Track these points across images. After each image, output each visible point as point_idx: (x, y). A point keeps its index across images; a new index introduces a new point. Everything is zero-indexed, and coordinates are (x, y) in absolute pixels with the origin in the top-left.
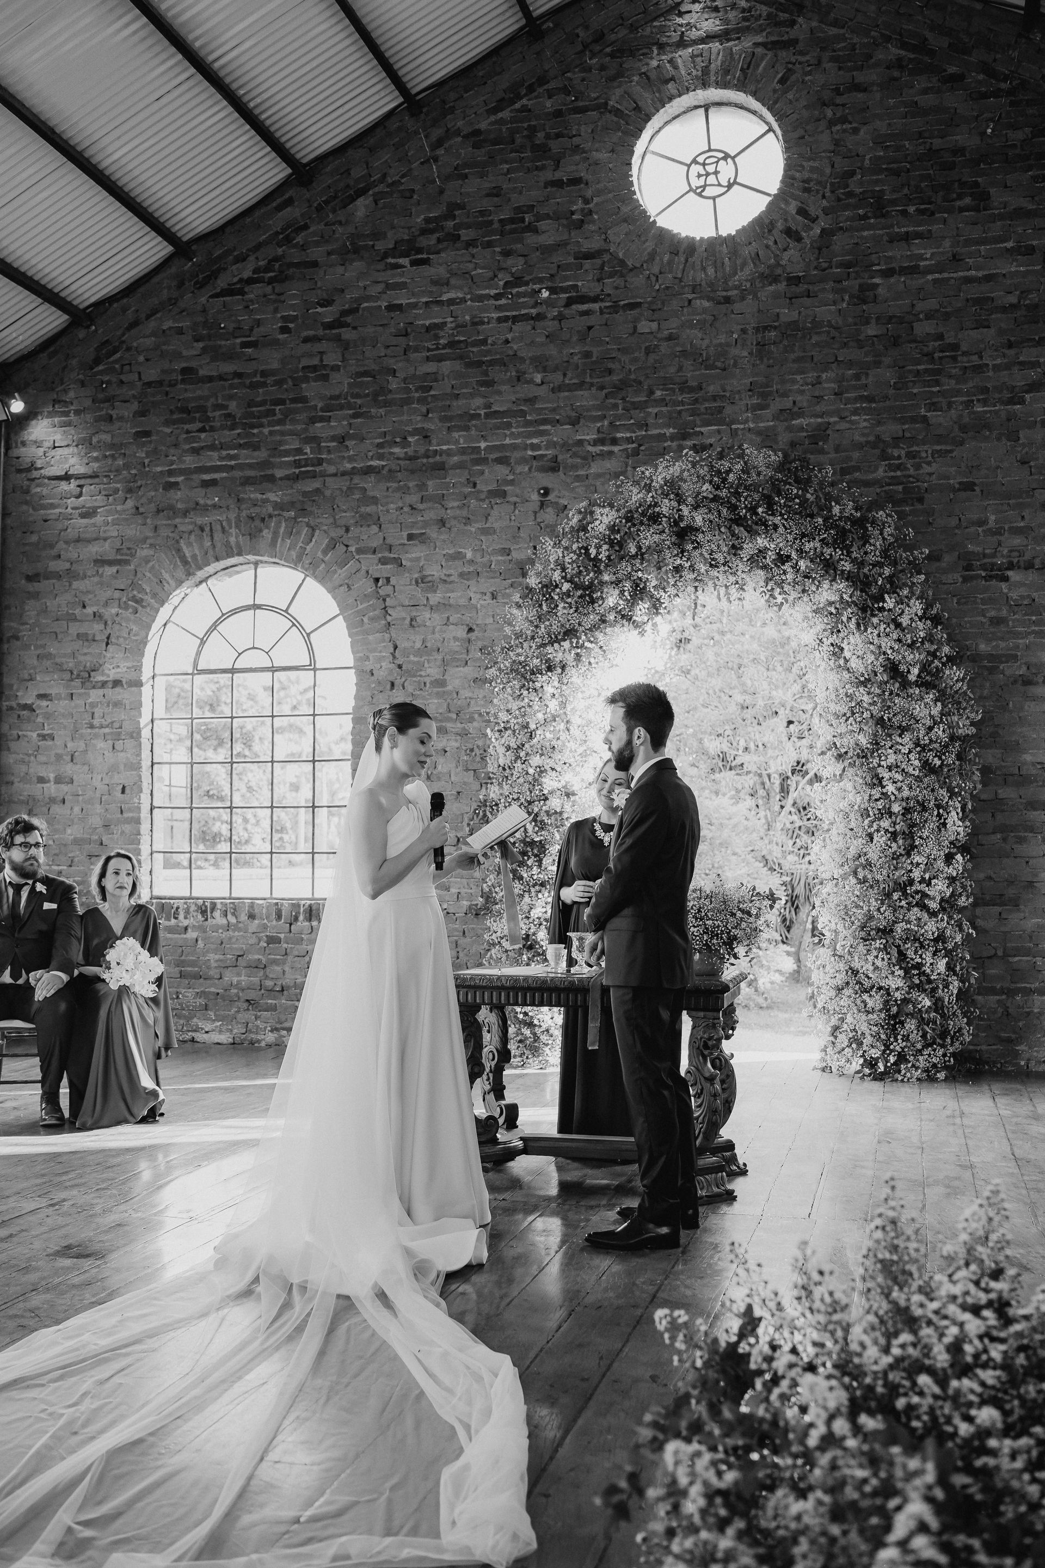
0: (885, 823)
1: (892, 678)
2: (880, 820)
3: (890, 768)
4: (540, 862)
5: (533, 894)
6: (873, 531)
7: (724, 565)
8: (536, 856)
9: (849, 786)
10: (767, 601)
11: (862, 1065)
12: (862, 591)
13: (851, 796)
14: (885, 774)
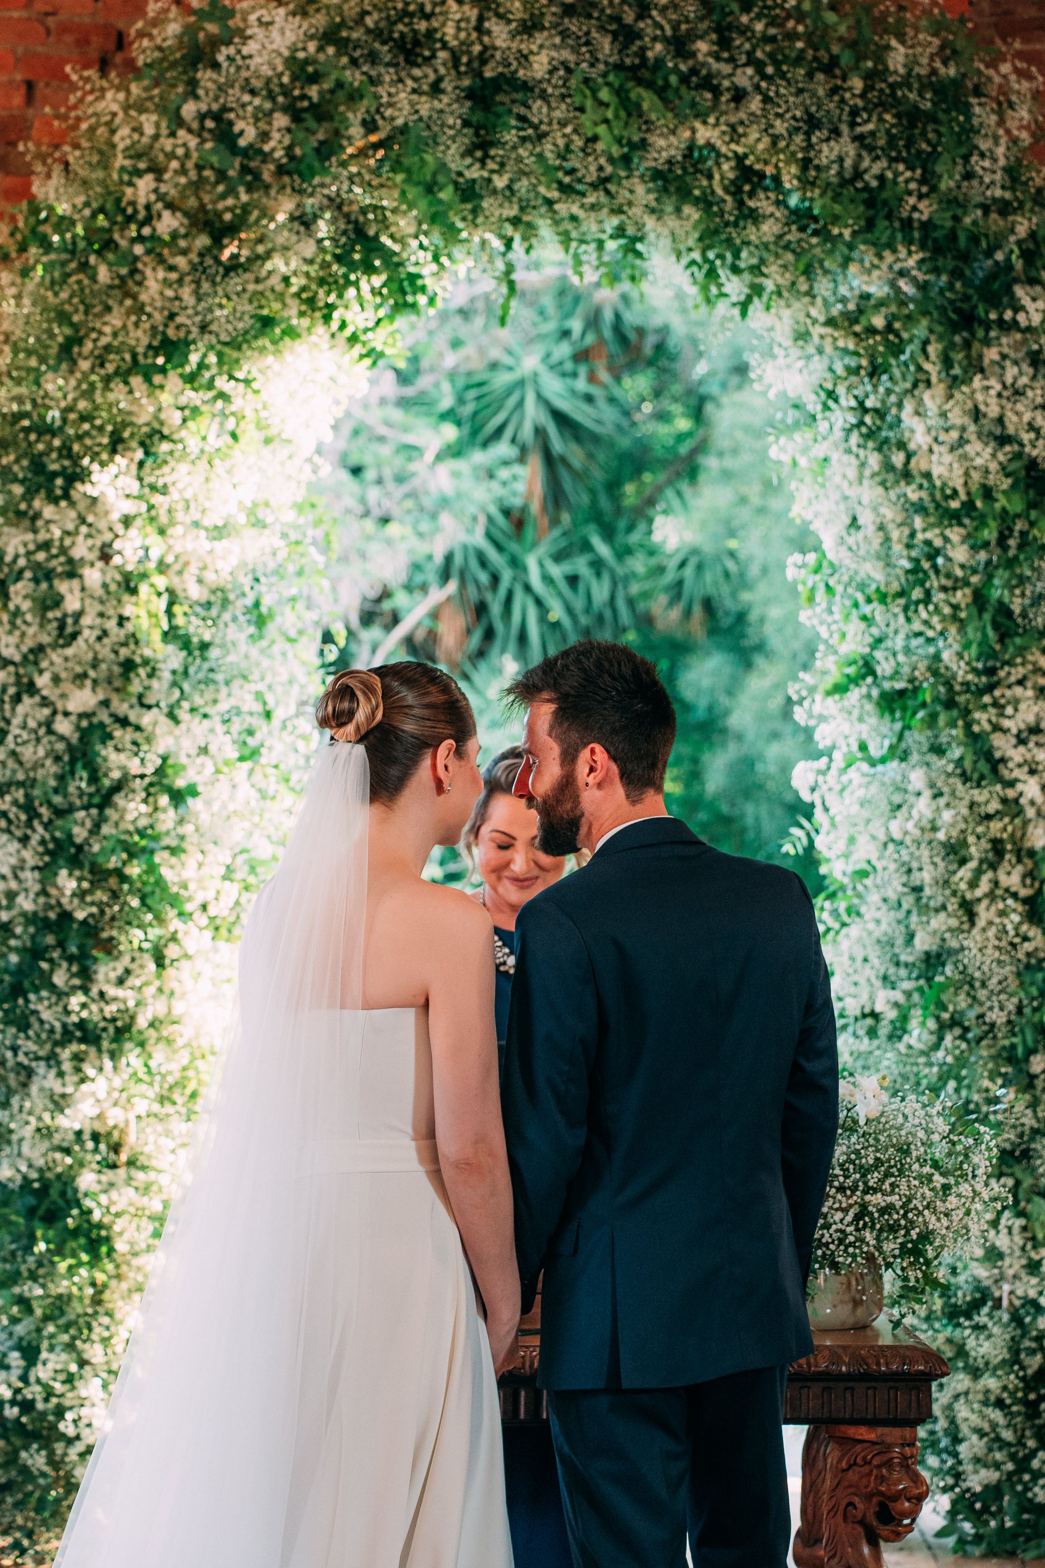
0: (1011, 877)
1: (1031, 505)
2: (994, 867)
3: (1021, 741)
4: (86, 976)
5: (67, 1066)
6: (983, 114)
7: (594, 186)
8: (70, 959)
9: (917, 779)
10: (705, 289)
11: (952, 1514)
12: (956, 274)
13: (923, 807)
14: (1017, 755)
